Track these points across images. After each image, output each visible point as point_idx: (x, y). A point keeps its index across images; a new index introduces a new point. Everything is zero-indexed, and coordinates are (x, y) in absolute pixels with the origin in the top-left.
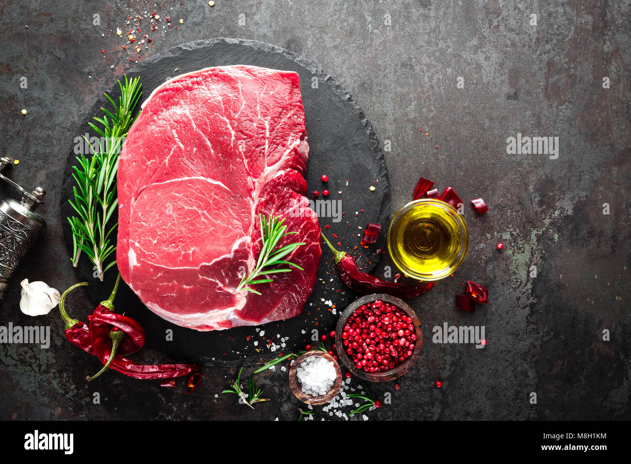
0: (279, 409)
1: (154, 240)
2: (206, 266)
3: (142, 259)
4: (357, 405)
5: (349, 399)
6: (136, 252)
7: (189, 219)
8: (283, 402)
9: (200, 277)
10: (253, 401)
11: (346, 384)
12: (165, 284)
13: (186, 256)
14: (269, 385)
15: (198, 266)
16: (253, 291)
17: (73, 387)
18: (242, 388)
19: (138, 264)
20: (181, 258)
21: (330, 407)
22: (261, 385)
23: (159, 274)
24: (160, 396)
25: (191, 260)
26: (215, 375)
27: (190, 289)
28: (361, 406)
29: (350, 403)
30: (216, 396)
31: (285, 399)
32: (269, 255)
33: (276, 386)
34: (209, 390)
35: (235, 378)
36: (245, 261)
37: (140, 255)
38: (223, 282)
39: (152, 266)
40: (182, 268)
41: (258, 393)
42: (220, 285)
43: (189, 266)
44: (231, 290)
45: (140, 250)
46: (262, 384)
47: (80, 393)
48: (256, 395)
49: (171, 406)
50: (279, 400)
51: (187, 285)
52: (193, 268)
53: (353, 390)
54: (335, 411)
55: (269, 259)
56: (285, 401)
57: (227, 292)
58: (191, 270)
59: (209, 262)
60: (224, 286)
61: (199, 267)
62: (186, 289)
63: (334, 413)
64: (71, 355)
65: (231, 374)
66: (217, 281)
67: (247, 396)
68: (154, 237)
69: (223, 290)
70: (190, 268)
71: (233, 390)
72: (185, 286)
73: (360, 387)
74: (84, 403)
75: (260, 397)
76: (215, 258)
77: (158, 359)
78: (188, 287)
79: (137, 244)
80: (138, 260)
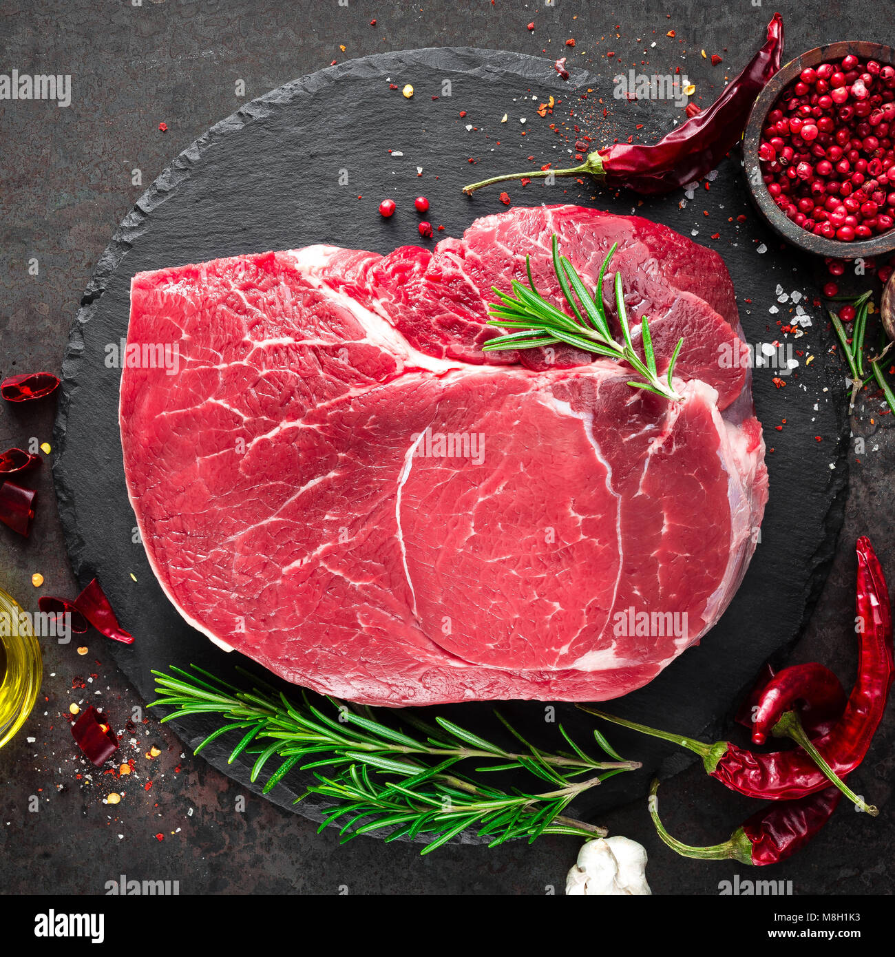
1: (554, 608)
2: (614, 480)
3: (600, 636)
6: (582, 652)
7: (500, 525)
9: (640, 492)
12: (659, 579)
13: (589, 527)
15: (615, 500)
16: (672, 363)
19: (610, 645)
20: (596, 541)
23: (637, 592)
25: (600, 516)
27: (669, 518)
32: (581, 325)
36: (598, 385)
37: (590, 642)
40: (620, 538)
42: (659, 443)
43: (615, 522)
44: (672, 416)
45: (577, 641)
51: (661, 525)
52: (619, 511)
55: (593, 327)
57: (675, 426)
58: (624, 516)
59: (606, 472)
60: (661, 434)
61: (616, 495)
62: (670, 526)
66: (650, 451)
68: (547, 609)
69: (670, 438)
70: (619, 517)
72: (664, 530)
76: (594, 459)
78: (666, 522)
79: (564, 650)
80: (602, 646)
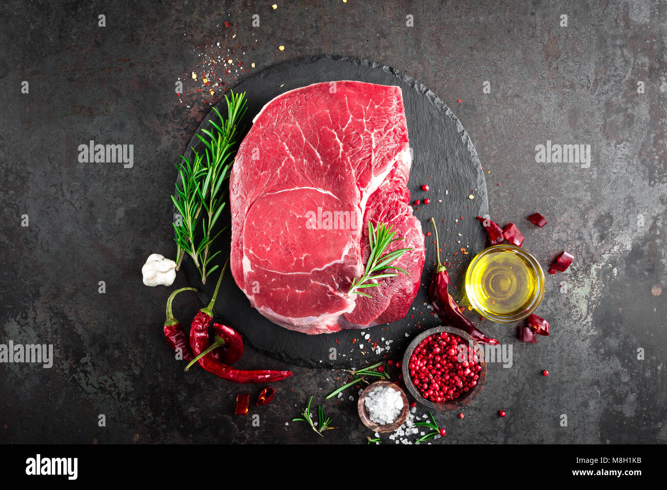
0: (347, 437)
1: (267, 248)
2: (317, 272)
3: (256, 266)
4: (423, 434)
5: (415, 428)
6: (250, 258)
7: (300, 227)
8: (351, 431)
9: (312, 281)
10: (322, 429)
11: (412, 413)
12: (278, 289)
13: (299, 262)
14: (338, 413)
15: (310, 272)
16: (362, 295)
17: (150, 414)
18: (312, 416)
19: (252, 269)
20: (294, 264)
21: (396, 435)
22: (329, 414)
23: (273, 280)
24: (233, 423)
25: (303, 265)
26: (286, 404)
27: (302, 293)
28: (426, 434)
29: (416, 431)
30: (287, 424)
31: (353, 427)
32: (378, 260)
33: (344, 414)
34: (280, 418)
35: (305, 406)
36: (354, 266)
37: (254, 261)
38: (334, 287)
39: (266, 272)
40: (294, 273)
41: (327, 421)
42: (331, 289)
43: (301, 272)
44: (341, 295)
45: (254, 257)
46: (330, 412)
47: (157, 420)
48: (325, 424)
49: (244, 433)
50: (347, 428)
51: (299, 290)
52: (305, 273)
53: (418, 419)
54: (401, 439)
55: (377, 265)
56: (353, 430)
57: (338, 296)
58: (304, 275)
59: (320, 268)
60: (335, 290)
61: (311, 272)
62: (299, 293)
63: (400, 441)
64: (149, 383)
65: (301, 403)
66: (328, 286)
67: (316, 424)
68: (267, 245)
69: (333, 294)
70: (303, 273)
71: (303, 417)
72: (297, 291)
73: (425, 416)
74: (161, 430)
75: (329, 426)
76: (325, 264)
77: (231, 389)
78: (300, 292)
79: (251, 252)
80: (252, 266)
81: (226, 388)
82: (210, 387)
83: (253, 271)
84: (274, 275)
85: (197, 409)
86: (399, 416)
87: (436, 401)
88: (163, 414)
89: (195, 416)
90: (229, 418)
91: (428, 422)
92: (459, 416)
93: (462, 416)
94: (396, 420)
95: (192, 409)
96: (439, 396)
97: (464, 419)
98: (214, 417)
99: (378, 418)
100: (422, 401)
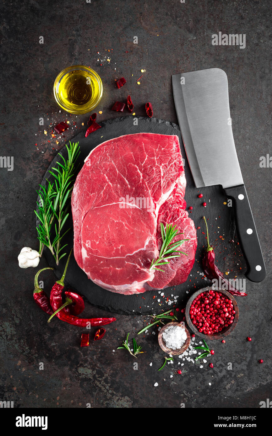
0: (152, 358)
1: (97, 242)
2: (129, 256)
3: (90, 254)
4: (200, 354)
5: (195, 350)
6: (86, 249)
7: (117, 228)
8: (154, 353)
9: (126, 262)
10: (136, 353)
11: (192, 341)
12: (105, 268)
13: (117, 250)
14: (145, 343)
15: (124, 256)
16: (158, 270)
17: (27, 348)
18: (129, 345)
20: (114, 252)
21: (183, 355)
22: (140, 343)
23: (101, 262)
24: (80, 352)
25: (120, 253)
26: (112, 338)
27: (120, 270)
28: (202, 354)
29: (195, 352)
30: (114, 351)
31: (156, 351)
32: (167, 247)
33: (149, 343)
34: (109, 347)
35: (125, 339)
36: (152, 252)
37: (89, 251)
38: (140, 265)
39: (98, 258)
40: (115, 258)
41: (139, 348)
42: (138, 267)
44: (145, 270)
45: (89, 248)
47: (32, 352)
48: (138, 350)
49: (87, 358)
50: (152, 352)
51: (118, 268)
52: (122, 257)
53: (196, 344)
54: (186, 357)
55: (167, 250)
56: (156, 353)
57: (143, 271)
58: (120, 259)
59: (131, 254)
60: (141, 267)
61: (126, 256)
63: (186, 359)
64: (26, 329)
65: (122, 337)
66: (137, 265)
67: (132, 350)
68: (97, 240)
69: (140, 270)
70: (120, 257)
71: (124, 346)
72: (117, 269)
73: (201, 343)
74: (34, 358)
75: (140, 351)
76: (134, 251)
77: (78, 330)
78: (119, 269)
79: (87, 245)
80: (88, 254)
81: (74, 329)
82: (64, 329)
83: (88, 257)
84: (102, 259)
85: (57, 343)
86: (184, 344)
87: (207, 334)
88: (35, 348)
89: (55, 348)
90: (77, 348)
91: (203, 346)
92: (222, 342)
93: (224, 342)
94: (183, 346)
95: (53, 344)
96: (210, 330)
97: (225, 344)
98: (68, 348)
99: (171, 345)
100: (199, 334)
